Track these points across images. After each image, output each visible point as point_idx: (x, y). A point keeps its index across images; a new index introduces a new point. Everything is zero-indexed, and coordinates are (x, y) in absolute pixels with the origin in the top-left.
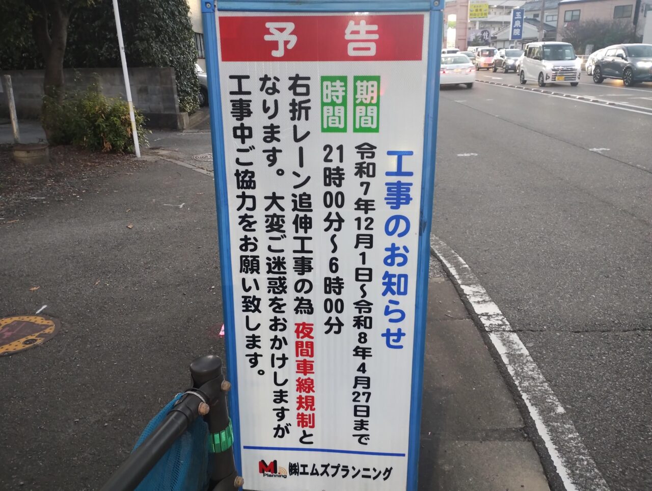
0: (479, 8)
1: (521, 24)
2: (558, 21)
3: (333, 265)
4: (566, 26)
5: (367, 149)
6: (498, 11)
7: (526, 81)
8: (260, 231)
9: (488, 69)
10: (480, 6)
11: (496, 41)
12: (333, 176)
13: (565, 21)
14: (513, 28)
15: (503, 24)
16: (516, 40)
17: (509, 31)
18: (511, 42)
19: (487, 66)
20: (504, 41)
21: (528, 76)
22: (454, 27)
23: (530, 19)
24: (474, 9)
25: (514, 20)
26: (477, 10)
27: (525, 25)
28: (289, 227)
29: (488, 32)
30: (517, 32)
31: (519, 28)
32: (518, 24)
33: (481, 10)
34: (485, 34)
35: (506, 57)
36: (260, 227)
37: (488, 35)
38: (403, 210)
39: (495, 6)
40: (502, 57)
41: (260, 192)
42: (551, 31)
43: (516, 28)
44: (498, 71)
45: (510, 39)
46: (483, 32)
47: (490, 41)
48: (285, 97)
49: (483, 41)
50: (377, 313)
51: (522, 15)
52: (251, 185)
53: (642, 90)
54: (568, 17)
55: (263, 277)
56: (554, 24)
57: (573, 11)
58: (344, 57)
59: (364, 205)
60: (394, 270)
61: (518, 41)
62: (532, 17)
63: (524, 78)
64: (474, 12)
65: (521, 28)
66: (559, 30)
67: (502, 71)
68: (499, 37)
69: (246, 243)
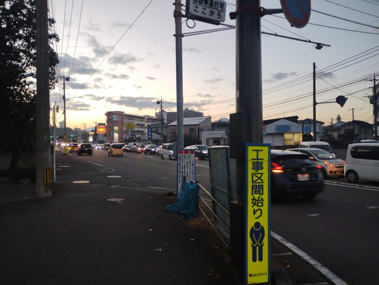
0: (130, 125)
1: (152, 133)
2: (167, 132)
3: (187, 172)
4: (171, 135)
5: (190, 161)
6: (137, 126)
7: (164, 158)
8: (181, 169)
9: (141, 153)
10: (130, 124)
11: (140, 140)
12: (187, 163)
13: (170, 133)
14: (148, 135)
15: (140, 132)
16: (150, 140)
17: (146, 136)
18: (147, 141)
19: (141, 152)
20: (144, 140)
21: (165, 156)
22: (118, 133)
23: (154, 131)
24: (128, 125)
25: (148, 132)
26: (129, 126)
27: (153, 134)
28: (183, 168)
29: (135, 136)
30: (150, 137)
31: (150, 135)
32: (150, 133)
33: (131, 126)
34: (134, 137)
35: (150, 148)
36: (181, 168)
37: (135, 137)
38: (193, 166)
39: (136, 124)
40: (149, 148)
41: (181, 165)
42: (164, 137)
43: (149, 135)
44: (147, 154)
45: (147, 140)
46: (132, 136)
47: (136, 140)
48: (183, 157)
49: (133, 140)
50: (191, 177)
51: (151, 130)
52: (180, 164)
53: (206, 161)
54: (171, 131)
55: (181, 173)
56: (165, 134)
57: (173, 129)
58: (188, 153)
59: (190, 166)
60: (193, 172)
61: (151, 141)
62: (155, 130)
63: (163, 157)
64: (127, 127)
65: (151, 135)
66: (168, 137)
67: (149, 154)
68: (142, 138)
69: (180, 170)
